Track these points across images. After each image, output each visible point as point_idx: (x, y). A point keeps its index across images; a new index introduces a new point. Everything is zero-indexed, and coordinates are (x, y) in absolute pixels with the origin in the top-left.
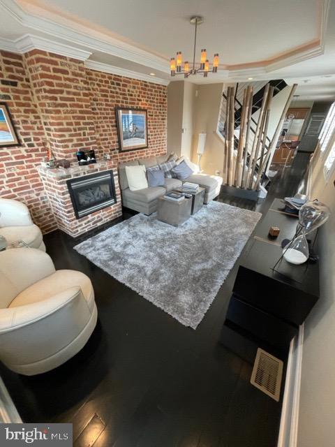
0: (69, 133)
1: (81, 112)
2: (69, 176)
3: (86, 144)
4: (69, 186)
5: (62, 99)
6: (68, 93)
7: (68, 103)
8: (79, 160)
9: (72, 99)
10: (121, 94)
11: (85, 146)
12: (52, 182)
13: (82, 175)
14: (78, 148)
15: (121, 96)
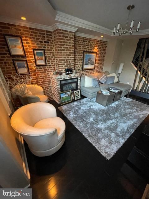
0: (64, 61)
1: (70, 53)
2: (61, 78)
3: (70, 66)
4: (60, 83)
5: (64, 47)
6: (66, 45)
7: (66, 49)
8: (66, 72)
9: (67, 48)
10: (87, 46)
11: (69, 67)
12: (54, 80)
13: (66, 79)
14: (66, 67)
15: (87, 47)
